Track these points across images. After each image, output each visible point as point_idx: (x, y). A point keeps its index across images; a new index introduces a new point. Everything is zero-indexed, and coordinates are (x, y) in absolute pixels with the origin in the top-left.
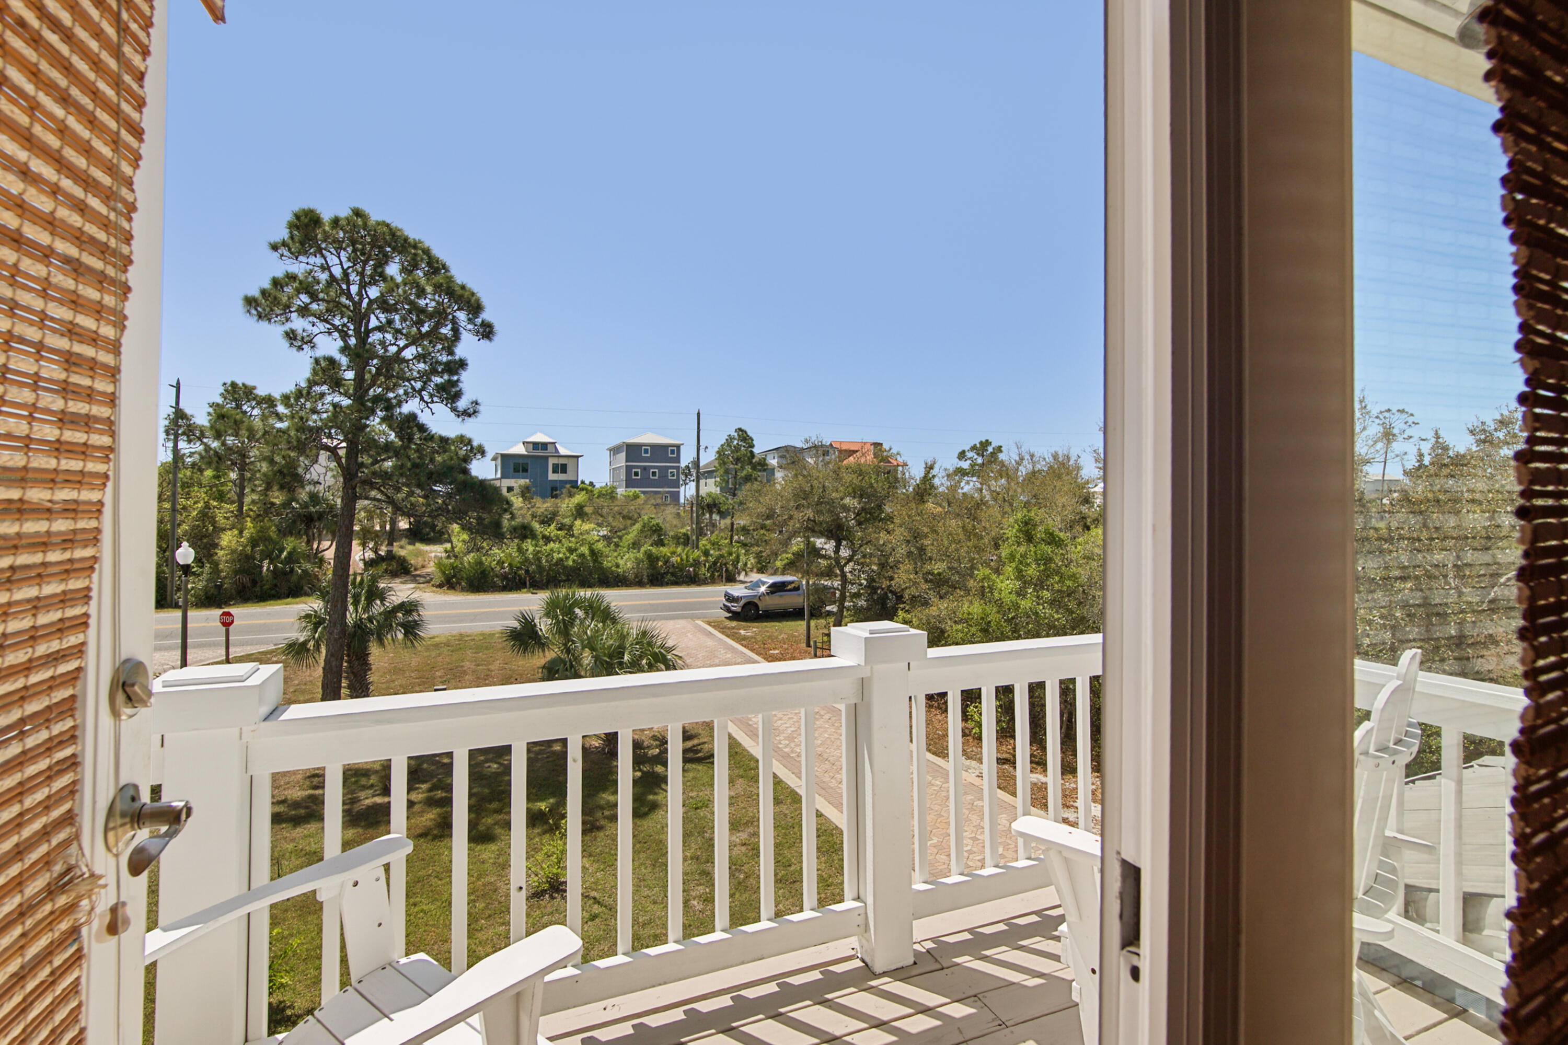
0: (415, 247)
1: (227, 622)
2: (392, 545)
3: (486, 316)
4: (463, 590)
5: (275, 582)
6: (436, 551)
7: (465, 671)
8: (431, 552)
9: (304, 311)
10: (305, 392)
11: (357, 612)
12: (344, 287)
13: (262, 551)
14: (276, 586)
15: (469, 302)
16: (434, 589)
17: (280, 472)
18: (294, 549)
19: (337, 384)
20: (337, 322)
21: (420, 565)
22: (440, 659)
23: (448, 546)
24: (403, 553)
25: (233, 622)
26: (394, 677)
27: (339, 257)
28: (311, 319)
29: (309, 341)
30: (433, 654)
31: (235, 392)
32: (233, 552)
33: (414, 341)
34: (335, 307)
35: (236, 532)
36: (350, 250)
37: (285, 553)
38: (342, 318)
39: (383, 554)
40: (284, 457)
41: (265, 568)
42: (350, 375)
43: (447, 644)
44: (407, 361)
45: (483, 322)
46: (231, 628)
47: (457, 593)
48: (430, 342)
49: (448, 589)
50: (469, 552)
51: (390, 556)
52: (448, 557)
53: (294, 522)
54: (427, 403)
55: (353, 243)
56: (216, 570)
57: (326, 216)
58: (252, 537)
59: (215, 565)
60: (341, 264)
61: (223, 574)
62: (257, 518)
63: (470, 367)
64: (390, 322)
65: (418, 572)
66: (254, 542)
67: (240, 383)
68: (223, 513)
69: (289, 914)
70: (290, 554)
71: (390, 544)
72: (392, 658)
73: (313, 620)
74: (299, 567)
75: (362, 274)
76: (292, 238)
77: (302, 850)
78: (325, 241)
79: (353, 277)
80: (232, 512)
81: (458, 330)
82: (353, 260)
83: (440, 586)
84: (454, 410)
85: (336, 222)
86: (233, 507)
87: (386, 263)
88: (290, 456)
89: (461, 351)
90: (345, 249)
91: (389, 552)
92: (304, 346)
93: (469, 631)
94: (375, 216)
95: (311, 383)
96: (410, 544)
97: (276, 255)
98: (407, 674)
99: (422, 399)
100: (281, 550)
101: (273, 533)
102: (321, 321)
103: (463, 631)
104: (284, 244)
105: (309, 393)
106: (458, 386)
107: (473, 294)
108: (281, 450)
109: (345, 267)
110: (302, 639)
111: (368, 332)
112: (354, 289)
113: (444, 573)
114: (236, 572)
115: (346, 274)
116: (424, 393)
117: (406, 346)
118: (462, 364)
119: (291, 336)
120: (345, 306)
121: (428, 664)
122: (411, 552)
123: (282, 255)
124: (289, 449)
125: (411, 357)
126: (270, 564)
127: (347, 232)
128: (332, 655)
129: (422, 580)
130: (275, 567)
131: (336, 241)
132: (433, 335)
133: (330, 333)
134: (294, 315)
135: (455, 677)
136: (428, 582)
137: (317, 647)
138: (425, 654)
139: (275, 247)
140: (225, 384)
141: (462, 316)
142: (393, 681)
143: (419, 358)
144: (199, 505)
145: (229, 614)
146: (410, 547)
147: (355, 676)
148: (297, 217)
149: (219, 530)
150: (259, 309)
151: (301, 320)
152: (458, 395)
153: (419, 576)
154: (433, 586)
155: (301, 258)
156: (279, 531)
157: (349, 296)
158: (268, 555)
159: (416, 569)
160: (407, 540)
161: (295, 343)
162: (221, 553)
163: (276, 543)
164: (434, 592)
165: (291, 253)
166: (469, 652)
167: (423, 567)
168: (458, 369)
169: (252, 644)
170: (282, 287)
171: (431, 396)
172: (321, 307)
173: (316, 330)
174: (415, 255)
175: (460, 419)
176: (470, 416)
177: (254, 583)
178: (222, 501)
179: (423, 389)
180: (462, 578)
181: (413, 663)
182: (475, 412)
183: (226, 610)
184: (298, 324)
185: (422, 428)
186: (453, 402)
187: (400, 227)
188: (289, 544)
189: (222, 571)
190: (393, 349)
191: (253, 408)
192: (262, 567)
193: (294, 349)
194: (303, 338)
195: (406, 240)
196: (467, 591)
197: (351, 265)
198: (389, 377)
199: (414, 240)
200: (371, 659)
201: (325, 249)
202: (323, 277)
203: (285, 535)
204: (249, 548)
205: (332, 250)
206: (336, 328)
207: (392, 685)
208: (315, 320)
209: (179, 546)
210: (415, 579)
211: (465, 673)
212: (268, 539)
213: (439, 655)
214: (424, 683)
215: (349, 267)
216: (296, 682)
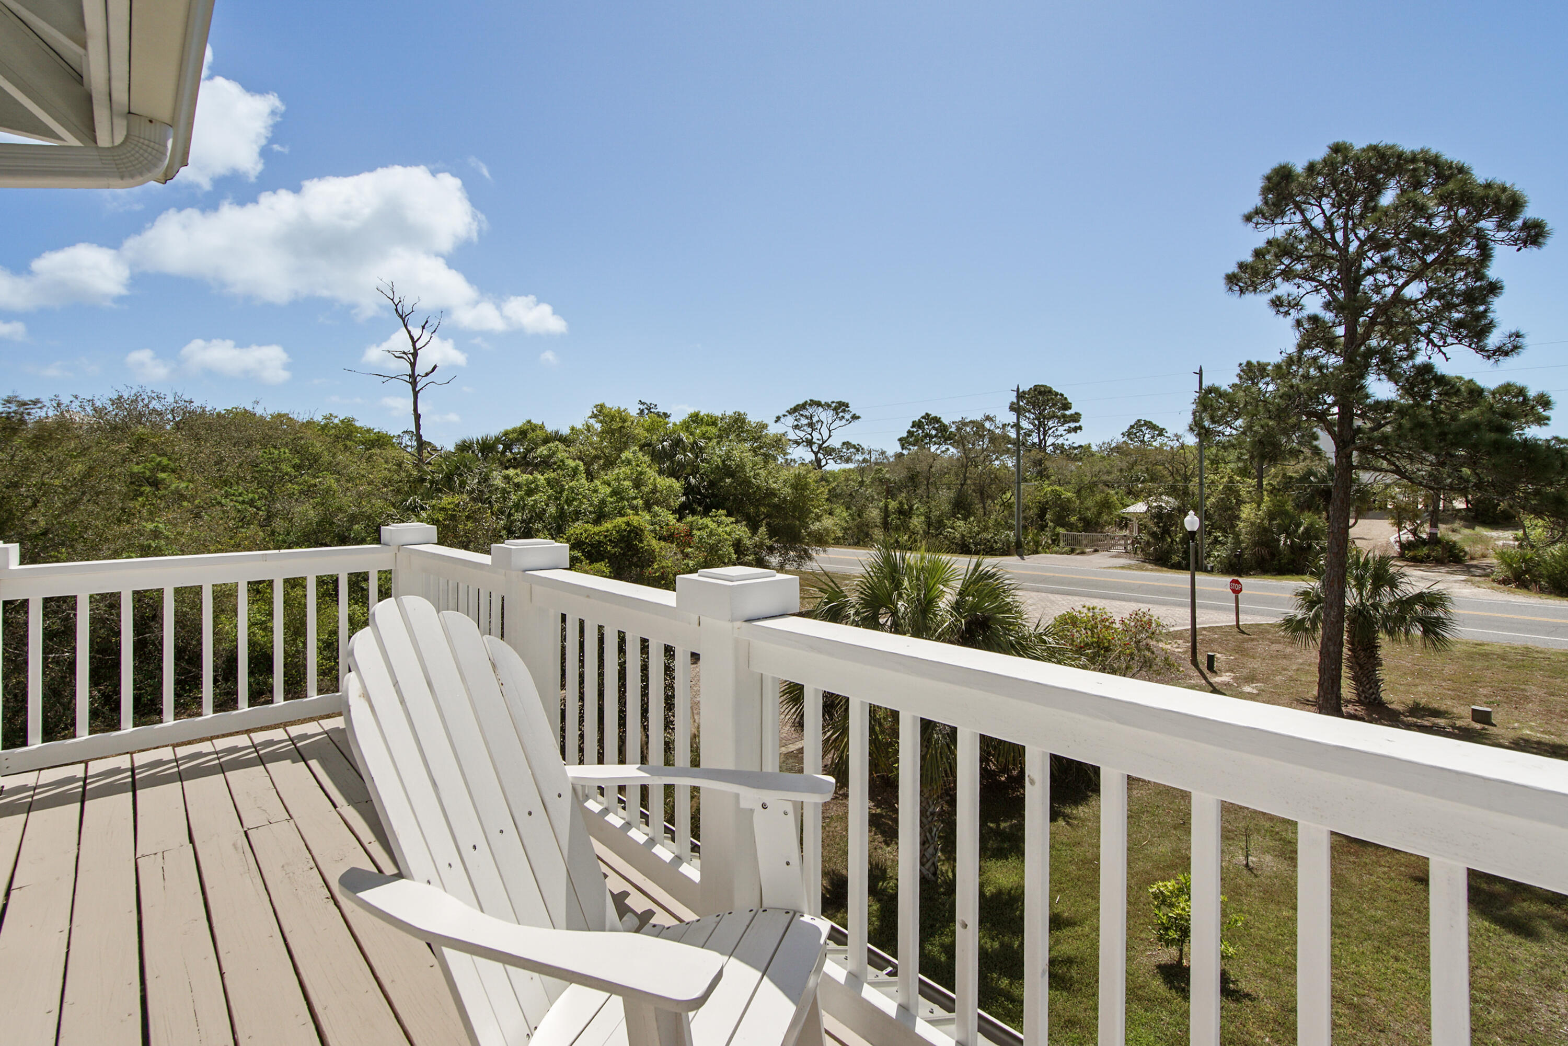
0: (1414, 159)
1: (1236, 590)
2: (1436, 527)
3: (1530, 213)
4: (1542, 591)
5: (1292, 557)
6: (1504, 538)
7: (1527, 697)
8: (1498, 539)
9: (1288, 275)
10: (1295, 359)
11: (1361, 596)
12: (1328, 236)
13: (1279, 525)
14: (1293, 560)
15: (1497, 202)
16: (1495, 585)
17: (1260, 442)
18: (1312, 525)
19: (1330, 344)
20: (1324, 278)
21: (1480, 553)
22: (1488, 673)
23: (1520, 533)
24: (1455, 537)
25: (1241, 590)
26: (1417, 681)
27: (1320, 207)
28: (1297, 280)
29: (1296, 304)
30: (1479, 665)
31: (1250, 370)
32: (1253, 524)
33: (1417, 275)
34: (1321, 260)
35: (1255, 505)
36: (1333, 194)
37: (1302, 528)
38: (1330, 272)
39: (1424, 536)
40: (1262, 427)
41: (1282, 542)
42: (1340, 331)
43: (1503, 657)
44: (1414, 302)
45: (1525, 223)
46: (1240, 595)
47: (1532, 594)
48: (1446, 271)
49: (1517, 587)
50: (1554, 543)
51: (1434, 540)
52: (1520, 546)
53: (1312, 496)
54: (1439, 347)
55: (1335, 185)
56: (1237, 542)
57: (1299, 167)
58: (1269, 511)
59: (1237, 536)
60: (1323, 212)
61: (1244, 545)
62: (1273, 491)
63: (1506, 291)
64: (1385, 261)
65: (1475, 562)
66: (1271, 516)
67: (1254, 362)
68: (1245, 487)
69: (1253, 891)
70: (1306, 529)
71: (1434, 525)
72: (1418, 658)
73: (1309, 600)
74: (1317, 544)
75: (1346, 217)
76: (1266, 203)
77: (1277, 833)
78: (1302, 193)
79: (1338, 223)
80: (1254, 486)
81: (1486, 245)
82: (1336, 205)
83: (1505, 582)
84: (1481, 349)
85: (1311, 169)
86: (1254, 482)
87: (1379, 192)
88: (1268, 426)
89: (1493, 272)
90: (1327, 196)
91: (1432, 536)
92: (1292, 311)
93: (1542, 646)
94: (1359, 143)
95: (1301, 348)
96: (1466, 527)
97: (1251, 225)
98: (1436, 682)
99: (1430, 341)
100: (1298, 525)
101: (1289, 507)
102: (1307, 280)
103: (1530, 644)
104: (1258, 212)
105: (1300, 359)
106: (1486, 317)
107: (1504, 189)
108: (1260, 420)
109: (1328, 214)
110: (1300, 617)
111: (1358, 280)
112: (1339, 236)
113: (1510, 566)
114: (1256, 544)
115: (1328, 221)
116: (1433, 335)
117: (1406, 284)
118: (1494, 288)
119: (1277, 303)
120: (1332, 258)
121: (1469, 676)
122: (1467, 537)
123: (1257, 224)
124: (1270, 418)
125: (1420, 296)
126: (1286, 539)
127: (1327, 176)
128: (1329, 639)
129: (1479, 572)
130: (1292, 542)
131: (1315, 188)
132: (1447, 261)
133: (1317, 291)
134: (1279, 280)
135: (1509, 700)
136: (1487, 575)
137: (1314, 627)
138: (1467, 663)
139: (1248, 218)
140: (1241, 364)
141: (1488, 225)
142: (1416, 685)
143: (1430, 294)
144: (1225, 480)
145: (1237, 582)
146: (1467, 531)
147: (1361, 667)
148: (1269, 178)
149: (1240, 502)
150: (1241, 284)
151: (1286, 284)
152: (1489, 328)
153: (1476, 566)
154: (1493, 581)
155: (1278, 221)
156: (1297, 505)
157: (1334, 244)
158: (1285, 530)
159: (1472, 559)
160: (1462, 523)
161: (1282, 310)
162: (1241, 525)
163: (1292, 518)
164: (1493, 588)
165: (1266, 219)
166: (1538, 674)
167: (1484, 556)
168: (1486, 296)
169: (1262, 615)
170: (1264, 257)
171: (1443, 337)
172: (1306, 266)
173: (1302, 291)
174: (1414, 170)
175: (1492, 360)
176: (1506, 354)
177: (1273, 555)
178: (1244, 476)
179: (1432, 330)
180: (1541, 576)
181: (1447, 670)
182: (1515, 348)
183: (1236, 578)
184: (1284, 288)
185: (1441, 380)
186: (1480, 340)
187: (1390, 142)
188: (1306, 519)
189: (1243, 542)
190: (1390, 291)
191: (1268, 384)
192: (1279, 541)
193: (1281, 316)
194: (1289, 303)
195: (1400, 156)
196: (1550, 593)
197: (1335, 210)
198: (1390, 325)
199: (1412, 152)
200: (1381, 653)
201: (1304, 203)
202: (1303, 233)
203: (1302, 510)
204: (1266, 522)
205: (1313, 201)
206: (1323, 284)
207: (1414, 689)
208: (1301, 281)
209: (1186, 514)
210: (1468, 570)
211: (1527, 699)
212: (1286, 513)
213: (1487, 668)
214: (1459, 698)
215: (1333, 213)
216: (1301, 661)
